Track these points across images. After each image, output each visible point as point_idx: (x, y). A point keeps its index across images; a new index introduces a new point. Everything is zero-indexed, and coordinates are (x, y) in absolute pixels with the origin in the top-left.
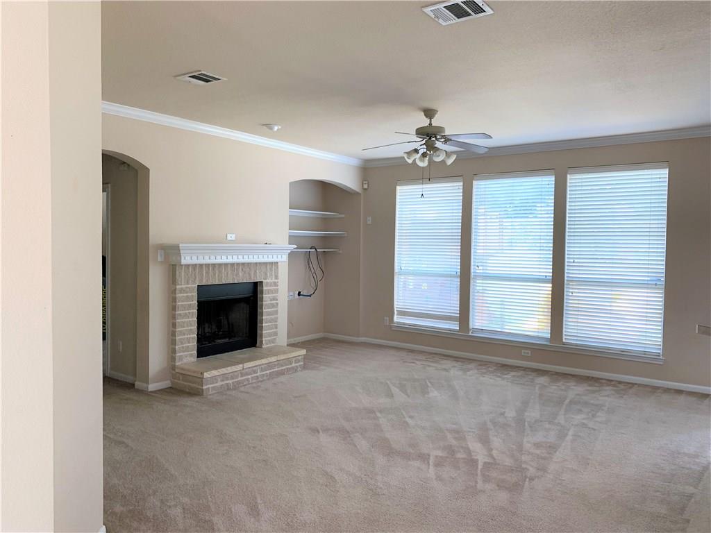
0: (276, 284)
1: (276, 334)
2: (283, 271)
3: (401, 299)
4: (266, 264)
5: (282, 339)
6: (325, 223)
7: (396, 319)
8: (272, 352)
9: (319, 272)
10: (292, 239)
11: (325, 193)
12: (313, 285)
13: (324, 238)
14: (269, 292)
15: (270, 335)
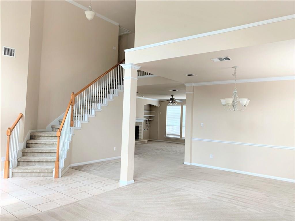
0: (141, 126)
1: (141, 137)
2: (143, 124)
3: (168, 131)
4: (140, 122)
5: (142, 138)
6: (150, 113)
7: (166, 136)
8: (140, 140)
9: (149, 125)
10: (144, 117)
11: (151, 107)
12: (147, 128)
13: (150, 117)
14: (140, 128)
15: (140, 137)
